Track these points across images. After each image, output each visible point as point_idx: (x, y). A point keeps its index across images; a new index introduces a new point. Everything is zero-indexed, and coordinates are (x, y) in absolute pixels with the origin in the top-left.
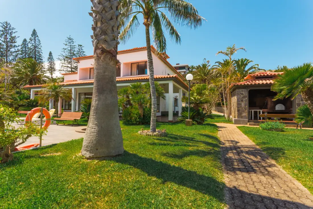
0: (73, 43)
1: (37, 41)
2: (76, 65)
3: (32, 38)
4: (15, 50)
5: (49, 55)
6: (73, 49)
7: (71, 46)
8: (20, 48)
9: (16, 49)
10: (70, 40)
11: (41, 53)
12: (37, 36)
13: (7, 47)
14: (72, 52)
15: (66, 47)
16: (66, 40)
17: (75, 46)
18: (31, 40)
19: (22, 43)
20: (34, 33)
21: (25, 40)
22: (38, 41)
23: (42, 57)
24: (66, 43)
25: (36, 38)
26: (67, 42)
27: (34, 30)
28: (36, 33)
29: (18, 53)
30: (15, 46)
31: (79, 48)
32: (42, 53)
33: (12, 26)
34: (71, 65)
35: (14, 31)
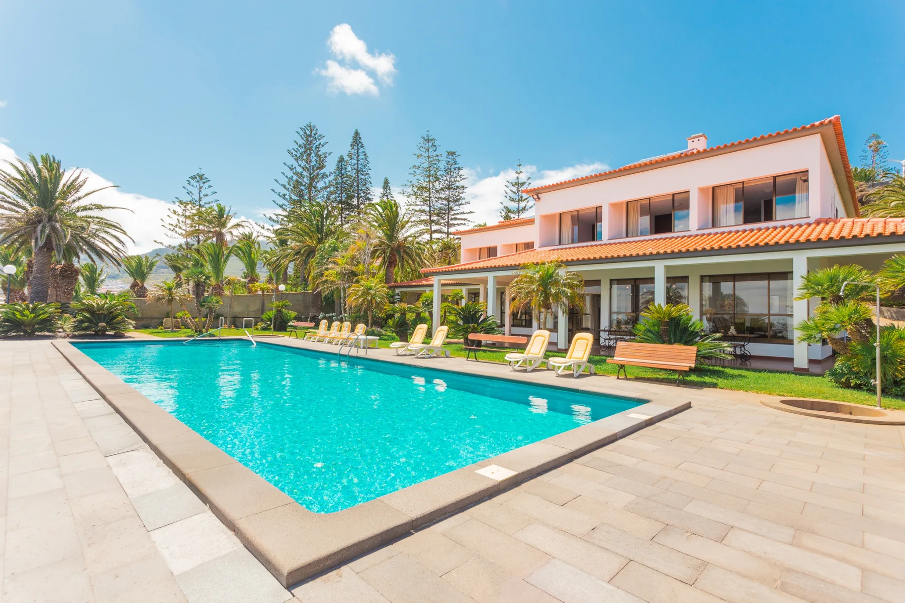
0: (434, 148)
1: (362, 156)
2: (441, 204)
3: (353, 151)
4: (324, 185)
5: (384, 188)
6: (435, 166)
7: (429, 157)
8: (332, 178)
9: (327, 180)
10: (427, 144)
11: (370, 185)
12: (362, 146)
13: (312, 179)
14: (432, 172)
15: (417, 162)
16: (420, 145)
17: (440, 158)
18: (350, 156)
19: (335, 167)
20: (357, 140)
21: (341, 159)
22: (363, 157)
23: (371, 193)
24: (418, 152)
25: (361, 150)
26: (421, 149)
27: (357, 133)
28: (360, 138)
29: (328, 190)
30: (325, 176)
31: (448, 160)
32: (371, 183)
33: (319, 133)
34: (430, 207)
35: (322, 141)
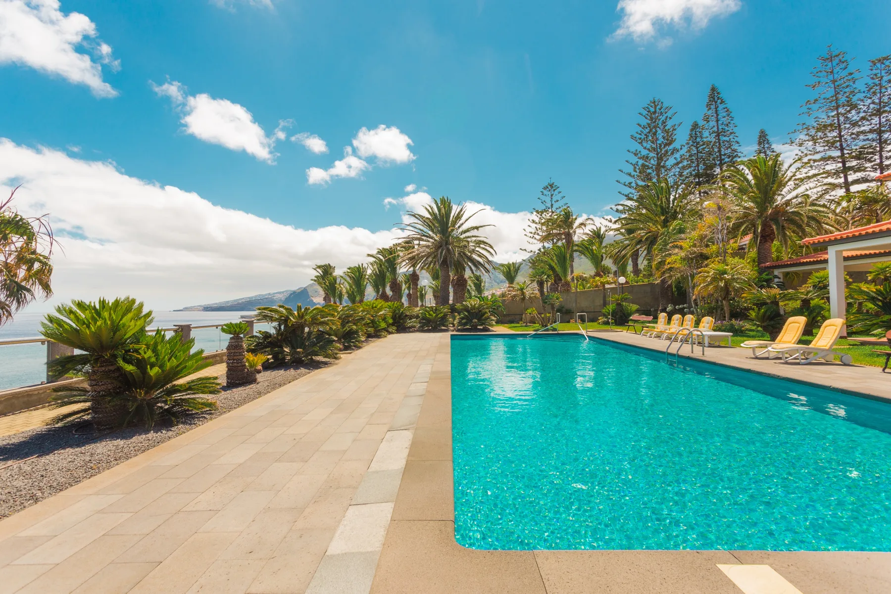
0: (843, 66)
1: (722, 114)
2: (864, 140)
3: (710, 112)
4: (675, 162)
5: (760, 143)
6: (847, 90)
7: (834, 81)
8: (685, 149)
9: (677, 155)
10: (830, 64)
11: (737, 145)
12: (722, 102)
13: (660, 159)
14: (843, 99)
15: (813, 94)
16: (815, 71)
17: (856, 75)
18: (707, 119)
19: (688, 137)
20: (714, 97)
21: (695, 126)
22: (725, 114)
23: (739, 154)
24: (813, 80)
25: (721, 107)
26: (819, 75)
27: (713, 89)
28: (718, 93)
29: (680, 165)
30: (675, 150)
31: (874, 72)
32: (738, 143)
33: (665, 105)
34: (842, 149)
35: (669, 114)
